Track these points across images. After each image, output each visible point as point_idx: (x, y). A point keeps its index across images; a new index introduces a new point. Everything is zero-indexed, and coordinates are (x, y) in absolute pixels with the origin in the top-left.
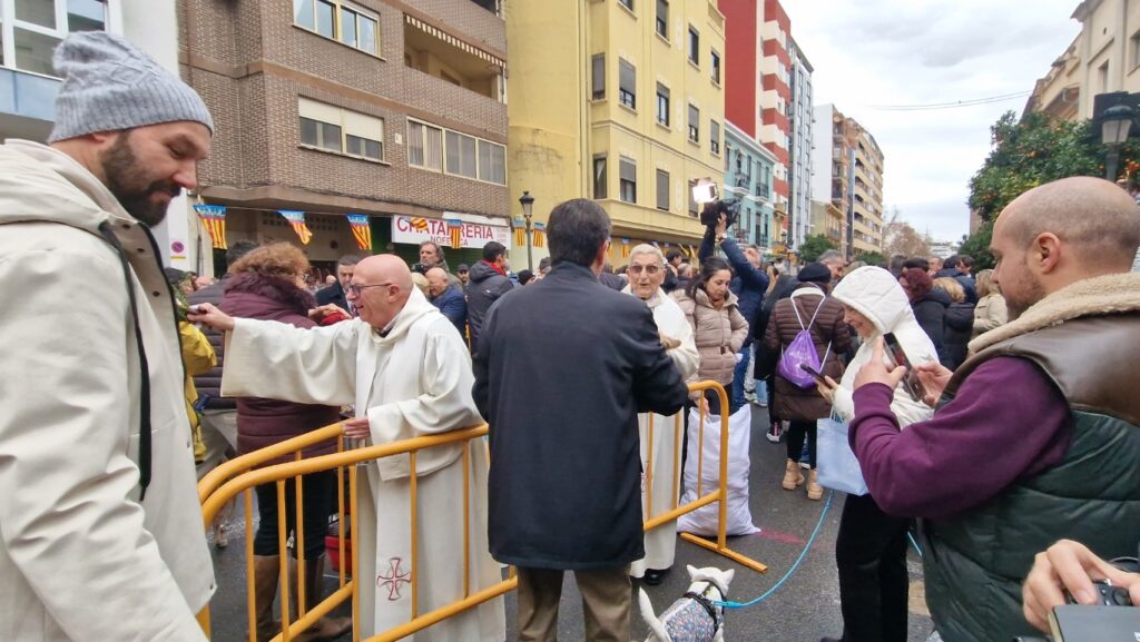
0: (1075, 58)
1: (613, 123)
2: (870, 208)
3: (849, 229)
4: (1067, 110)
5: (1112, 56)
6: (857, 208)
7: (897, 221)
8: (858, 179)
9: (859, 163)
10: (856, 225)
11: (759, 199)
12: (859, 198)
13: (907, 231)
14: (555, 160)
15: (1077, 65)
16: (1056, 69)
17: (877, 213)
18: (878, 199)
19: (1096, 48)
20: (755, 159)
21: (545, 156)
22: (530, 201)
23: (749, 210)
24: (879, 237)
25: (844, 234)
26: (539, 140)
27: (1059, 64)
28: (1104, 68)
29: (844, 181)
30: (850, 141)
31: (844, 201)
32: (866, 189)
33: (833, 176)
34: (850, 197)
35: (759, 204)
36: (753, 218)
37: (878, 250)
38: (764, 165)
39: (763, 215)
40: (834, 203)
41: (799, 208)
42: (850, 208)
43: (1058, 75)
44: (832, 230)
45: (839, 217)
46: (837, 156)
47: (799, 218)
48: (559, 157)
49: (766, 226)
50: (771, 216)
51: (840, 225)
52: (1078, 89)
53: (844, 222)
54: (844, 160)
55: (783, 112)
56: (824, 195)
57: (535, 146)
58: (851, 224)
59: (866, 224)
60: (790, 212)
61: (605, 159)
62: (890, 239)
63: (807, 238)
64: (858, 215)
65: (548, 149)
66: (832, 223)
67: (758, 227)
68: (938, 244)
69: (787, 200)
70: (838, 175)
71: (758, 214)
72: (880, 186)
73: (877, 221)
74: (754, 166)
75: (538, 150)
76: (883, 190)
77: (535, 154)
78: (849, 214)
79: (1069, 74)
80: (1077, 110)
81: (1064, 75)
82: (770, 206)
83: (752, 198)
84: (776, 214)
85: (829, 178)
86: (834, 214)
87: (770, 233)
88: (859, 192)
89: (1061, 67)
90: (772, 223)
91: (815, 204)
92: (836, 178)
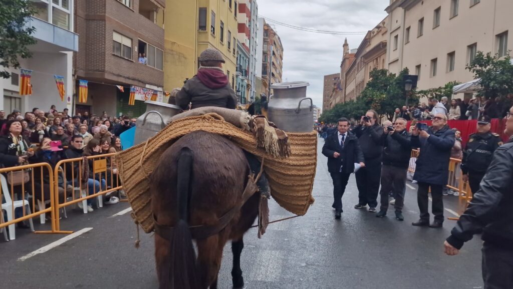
0: (385, 27)
1: (210, 43)
2: (277, 80)
3: (269, 93)
4: (380, 52)
5: (399, 33)
6: (272, 80)
8: (273, 64)
9: (274, 53)
11: (243, 78)
12: (273, 75)
14: (183, 59)
15: (386, 32)
16: (377, 30)
18: (280, 75)
19: (394, 28)
20: (242, 55)
21: (178, 56)
26: (175, 48)
27: (378, 27)
28: (396, 37)
29: (268, 65)
30: (271, 41)
31: (268, 77)
32: (276, 68)
33: (263, 61)
34: (270, 74)
35: (242, 80)
36: (241, 88)
40: (262, 77)
41: (251, 81)
42: (270, 81)
43: (378, 33)
46: (265, 50)
48: (186, 58)
49: (244, 92)
50: (246, 87)
51: (266, 91)
52: (386, 43)
53: (267, 89)
54: (268, 53)
55: (247, 26)
56: (259, 73)
57: (172, 50)
65: (179, 53)
71: (242, 86)
74: (242, 59)
75: (175, 53)
77: (172, 54)
78: (269, 83)
79: (383, 35)
80: (386, 52)
81: (380, 34)
82: (246, 81)
83: (241, 77)
84: (248, 86)
85: (261, 62)
86: (265, 84)
87: (245, 96)
88: (273, 70)
89: (380, 29)
90: (246, 91)
91: (257, 79)
92: (264, 63)
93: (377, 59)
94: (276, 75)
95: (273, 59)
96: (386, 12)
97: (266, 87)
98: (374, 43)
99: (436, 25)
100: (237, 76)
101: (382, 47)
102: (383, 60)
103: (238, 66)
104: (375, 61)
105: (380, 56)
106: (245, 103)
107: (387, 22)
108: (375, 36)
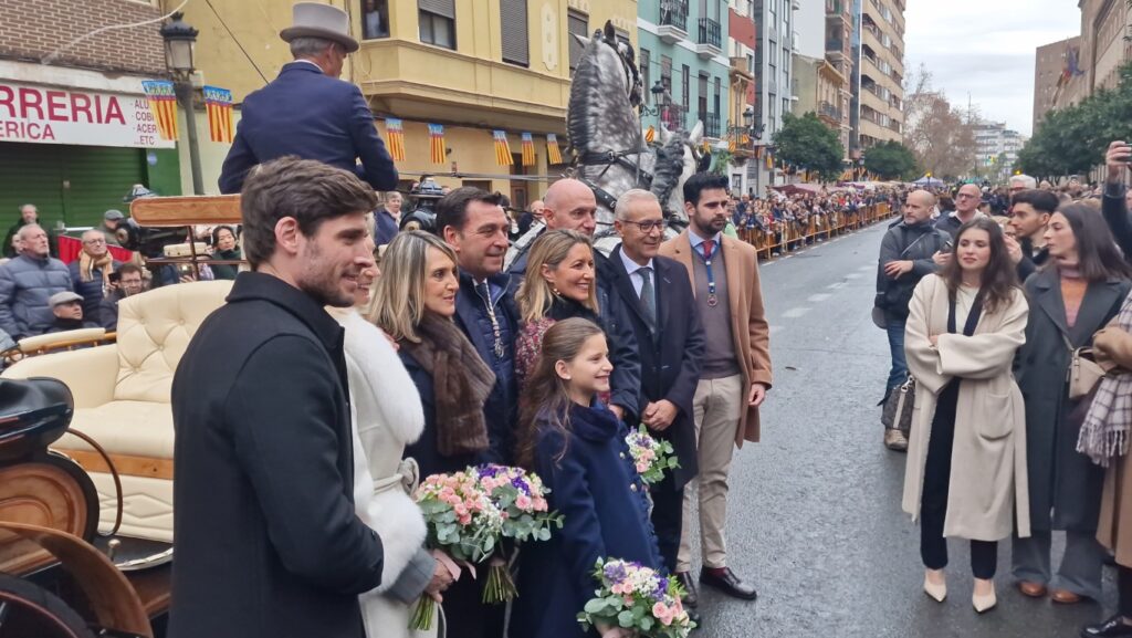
2: (886, 69)
3: (853, 104)
6: (865, 67)
7: (926, 90)
8: (868, 20)
10: (865, 97)
11: (704, 49)
12: (869, 51)
13: (940, 105)
17: (896, 77)
18: (897, 52)
23: (686, 68)
24: (898, 116)
25: (846, 113)
29: (846, 21)
31: (845, 56)
33: (828, 12)
34: (855, 50)
35: (704, 58)
36: (694, 83)
37: (898, 138)
39: (711, 79)
40: (828, 57)
41: (773, 67)
42: (855, 67)
44: (827, 104)
45: (837, 82)
47: (773, 85)
49: (717, 98)
50: (725, 81)
51: (840, 97)
53: (846, 91)
56: (812, 44)
58: (856, 94)
59: (879, 96)
60: (759, 73)
62: (914, 121)
63: (787, 119)
64: (866, 80)
66: (827, 93)
67: (702, 101)
68: (985, 128)
69: (752, 53)
70: (836, 11)
71: (703, 77)
73: (895, 90)
78: (853, 79)
82: (724, 61)
83: (690, 46)
84: (734, 76)
85: (825, 15)
87: (724, 112)
88: (867, 40)
90: (728, 92)
91: (800, 60)
92: (831, 16)
94: (879, 51)
97: (838, 85)
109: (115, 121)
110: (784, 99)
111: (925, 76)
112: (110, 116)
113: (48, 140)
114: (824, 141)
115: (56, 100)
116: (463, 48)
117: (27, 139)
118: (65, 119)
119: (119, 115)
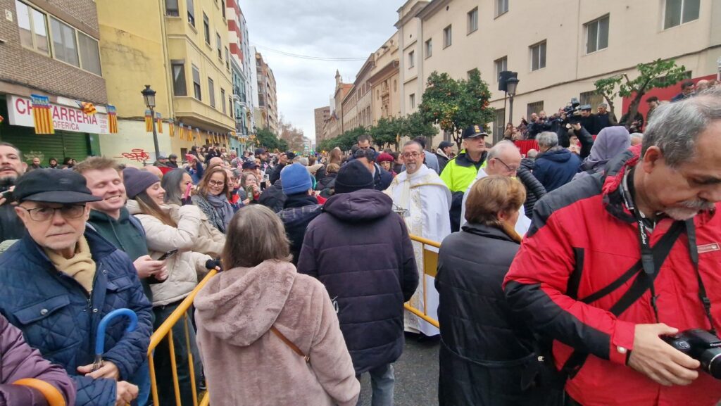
0: (394, 46)
2: (273, 113)
5: (415, 48)
6: (270, 113)
8: (269, 95)
9: (268, 86)
10: (270, 123)
11: (242, 103)
12: (270, 107)
16: (383, 50)
17: (276, 116)
19: (407, 44)
20: (238, 76)
22: (153, 93)
26: (124, 41)
27: (384, 47)
28: (411, 54)
29: (264, 96)
30: (265, 72)
31: (265, 108)
32: (271, 100)
34: (267, 106)
35: (241, 107)
38: (241, 81)
40: (260, 108)
42: (267, 113)
43: (385, 53)
46: (260, 80)
48: (147, 58)
50: (245, 115)
52: (398, 62)
53: (266, 120)
54: (263, 83)
55: (239, 47)
56: (256, 103)
58: (268, 122)
59: (273, 123)
61: (182, 65)
63: (255, 130)
64: (270, 117)
65: (134, 50)
70: (261, 92)
71: (241, 114)
72: (276, 100)
76: (277, 102)
77: (122, 52)
78: (267, 116)
79: (392, 54)
80: (398, 72)
81: (389, 53)
82: (245, 108)
83: (238, 102)
84: (248, 114)
85: (257, 93)
86: (264, 115)
87: (247, 126)
88: (269, 102)
89: (387, 50)
90: (246, 120)
91: (255, 109)
93: (386, 81)
94: (273, 107)
95: (268, 91)
96: (395, 27)
97: (265, 118)
98: (381, 65)
99: (448, 44)
100: (235, 100)
101: (393, 67)
102: (395, 81)
103: (235, 87)
104: (384, 84)
105: (390, 78)
106: (247, 134)
107: (396, 39)
108: (381, 57)
109: (94, 123)
110: (254, 123)
111: (282, 116)
112: (93, 121)
113: (77, 131)
114: (272, 138)
115: (79, 114)
116: (202, 101)
117: (71, 130)
118: (81, 122)
119: (95, 121)
